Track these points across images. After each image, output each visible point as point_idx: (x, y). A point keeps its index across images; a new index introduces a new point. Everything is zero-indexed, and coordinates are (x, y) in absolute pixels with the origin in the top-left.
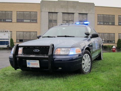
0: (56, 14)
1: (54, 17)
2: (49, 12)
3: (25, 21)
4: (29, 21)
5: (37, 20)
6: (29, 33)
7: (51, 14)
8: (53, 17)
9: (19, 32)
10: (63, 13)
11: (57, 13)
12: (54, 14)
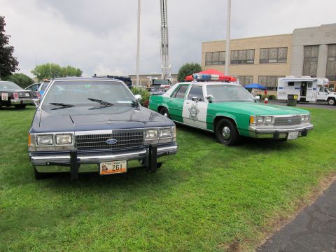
0: (316, 48)
1: (313, 52)
2: (305, 46)
3: (270, 61)
4: (275, 61)
5: (286, 59)
6: (274, 79)
7: (309, 49)
8: (311, 53)
9: (261, 78)
10: (329, 45)
11: (319, 45)
12: (313, 48)
